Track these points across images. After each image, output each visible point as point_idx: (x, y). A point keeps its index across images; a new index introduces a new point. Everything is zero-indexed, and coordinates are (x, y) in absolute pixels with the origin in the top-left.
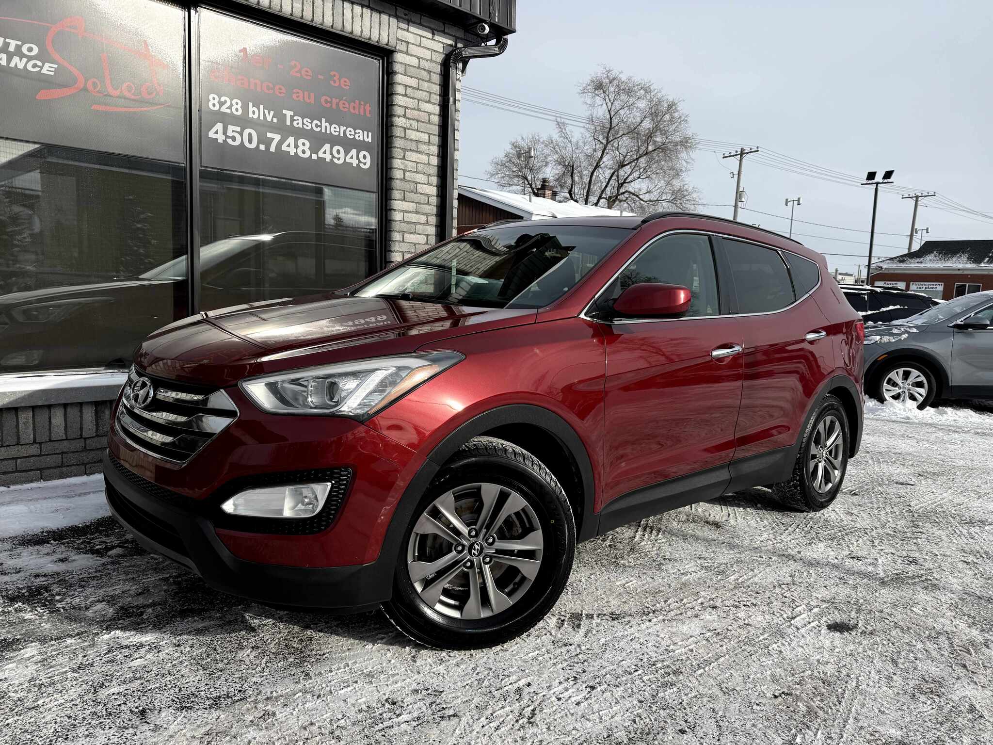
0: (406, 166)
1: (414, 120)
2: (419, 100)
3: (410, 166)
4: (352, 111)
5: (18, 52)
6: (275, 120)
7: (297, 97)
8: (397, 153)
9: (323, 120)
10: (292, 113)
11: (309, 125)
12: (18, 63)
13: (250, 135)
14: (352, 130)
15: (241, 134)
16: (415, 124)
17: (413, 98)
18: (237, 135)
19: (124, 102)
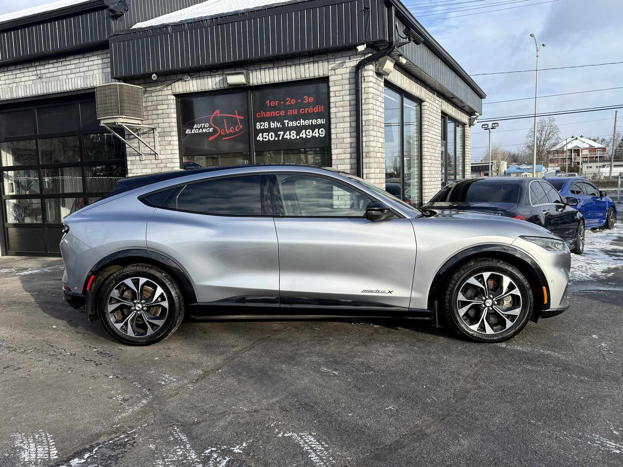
0: (337, 131)
1: (340, 107)
2: (343, 96)
3: (339, 130)
4: (315, 111)
5: (204, 128)
6: (281, 126)
7: (290, 113)
8: (333, 126)
9: (301, 120)
10: (288, 121)
11: (295, 124)
12: (204, 130)
13: (272, 135)
14: (315, 120)
15: (268, 135)
16: (341, 109)
17: (339, 96)
18: (267, 137)
19: (231, 134)
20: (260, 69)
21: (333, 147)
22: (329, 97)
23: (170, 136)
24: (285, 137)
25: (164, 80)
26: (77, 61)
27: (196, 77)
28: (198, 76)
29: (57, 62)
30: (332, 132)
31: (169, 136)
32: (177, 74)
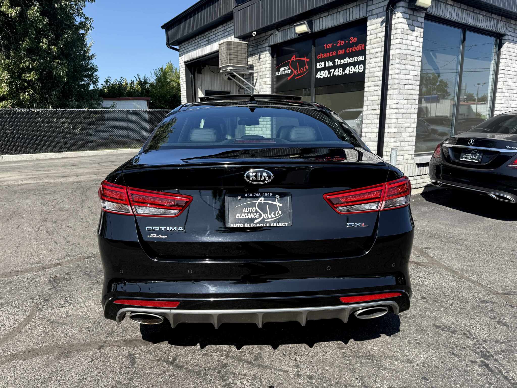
0: (370, 66)
2: (377, 33)
3: (372, 65)
4: (357, 50)
5: (286, 70)
6: (333, 65)
7: (339, 54)
8: (367, 62)
9: (347, 58)
10: (337, 60)
11: (342, 62)
12: (286, 72)
13: (326, 73)
14: (357, 57)
16: (374, 45)
17: (374, 34)
18: (323, 74)
19: (301, 74)
20: (320, 18)
21: (366, 80)
22: (366, 36)
23: (266, 78)
24: (335, 74)
25: (264, 35)
26: (223, 29)
27: (281, 31)
28: (282, 29)
29: (215, 31)
30: (366, 68)
32: (271, 30)
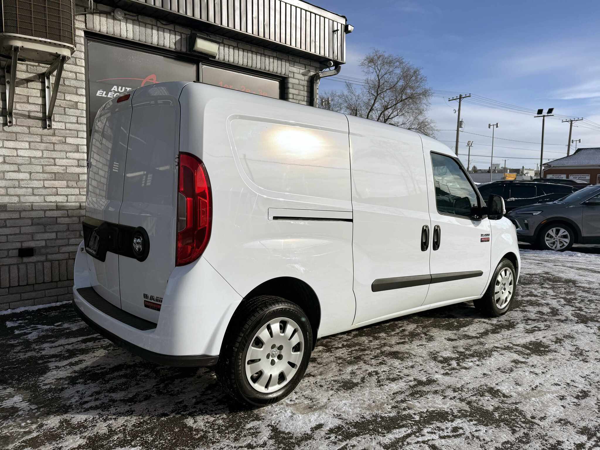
23: (77, 94)
31: (73, 94)
